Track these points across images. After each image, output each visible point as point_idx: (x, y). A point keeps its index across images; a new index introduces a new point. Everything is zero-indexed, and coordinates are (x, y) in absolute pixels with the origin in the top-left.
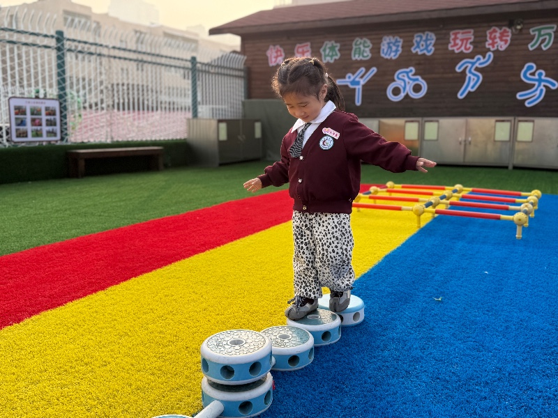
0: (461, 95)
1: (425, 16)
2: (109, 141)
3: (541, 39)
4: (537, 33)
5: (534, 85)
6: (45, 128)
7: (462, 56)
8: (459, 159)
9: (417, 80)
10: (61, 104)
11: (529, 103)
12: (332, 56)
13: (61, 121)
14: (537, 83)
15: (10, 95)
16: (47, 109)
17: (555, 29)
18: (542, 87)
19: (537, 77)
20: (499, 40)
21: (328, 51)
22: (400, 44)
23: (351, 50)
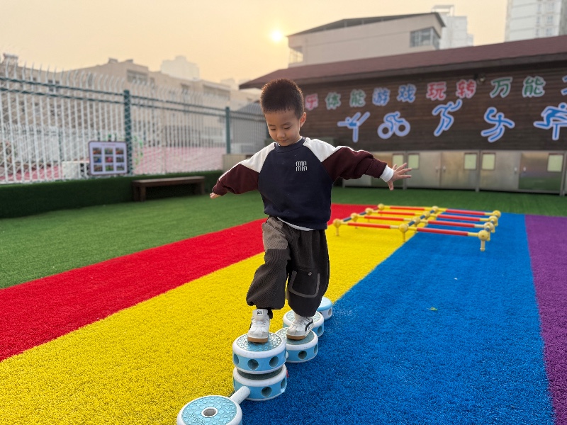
0: (437, 133)
1: (407, 72)
2: (164, 173)
3: (500, 88)
4: (497, 84)
5: (494, 125)
6: (115, 164)
7: (437, 103)
8: (436, 184)
9: (402, 121)
10: (127, 145)
11: (492, 139)
12: (334, 104)
13: (128, 158)
14: (497, 123)
15: (90, 140)
16: (117, 149)
17: (511, 80)
18: (501, 126)
19: (497, 118)
20: (467, 90)
21: (331, 100)
22: (388, 94)
23: (349, 99)
